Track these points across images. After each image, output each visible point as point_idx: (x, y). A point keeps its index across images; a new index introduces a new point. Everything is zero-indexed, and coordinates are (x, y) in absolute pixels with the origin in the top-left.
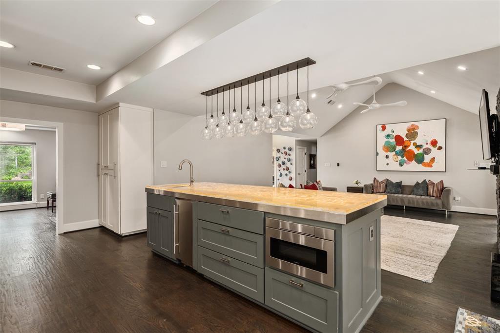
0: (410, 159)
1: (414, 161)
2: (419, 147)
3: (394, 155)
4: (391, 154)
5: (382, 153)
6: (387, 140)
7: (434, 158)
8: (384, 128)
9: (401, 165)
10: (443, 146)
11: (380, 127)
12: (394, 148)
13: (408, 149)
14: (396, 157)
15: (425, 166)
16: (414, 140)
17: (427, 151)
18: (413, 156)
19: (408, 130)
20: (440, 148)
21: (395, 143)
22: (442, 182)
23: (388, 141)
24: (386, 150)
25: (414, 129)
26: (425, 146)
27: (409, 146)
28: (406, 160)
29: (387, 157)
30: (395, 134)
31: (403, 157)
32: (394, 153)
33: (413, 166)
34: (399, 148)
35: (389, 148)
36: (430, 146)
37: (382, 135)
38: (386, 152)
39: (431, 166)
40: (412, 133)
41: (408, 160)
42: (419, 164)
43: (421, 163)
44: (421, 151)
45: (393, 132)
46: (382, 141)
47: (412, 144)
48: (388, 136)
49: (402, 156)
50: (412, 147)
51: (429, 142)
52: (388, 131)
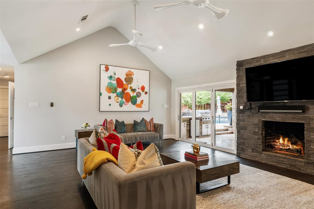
0: (127, 101)
1: (130, 103)
2: (134, 90)
3: (115, 97)
4: (113, 95)
5: (105, 94)
6: (110, 81)
7: (143, 100)
8: (107, 69)
9: (121, 106)
10: (148, 92)
11: (103, 67)
12: (115, 89)
13: (126, 92)
14: (117, 98)
15: (138, 107)
16: (131, 84)
17: (139, 95)
18: (129, 98)
19: (127, 75)
20: (146, 93)
21: (116, 85)
22: (152, 119)
23: (110, 82)
24: (109, 91)
25: (130, 75)
26: (138, 91)
27: (127, 89)
28: (125, 101)
29: (110, 98)
30: (116, 77)
31: (122, 98)
32: (115, 94)
33: (129, 107)
34: (119, 90)
35: (111, 89)
36: (140, 91)
37: (105, 76)
38: (109, 92)
39: (141, 107)
40: (129, 79)
41: (126, 101)
42: (133, 105)
43: (135, 104)
44: (135, 94)
45: (115, 74)
46: (105, 81)
47: (129, 87)
48: (111, 77)
49: (121, 98)
50: (129, 91)
51: (140, 88)
52: (110, 73)
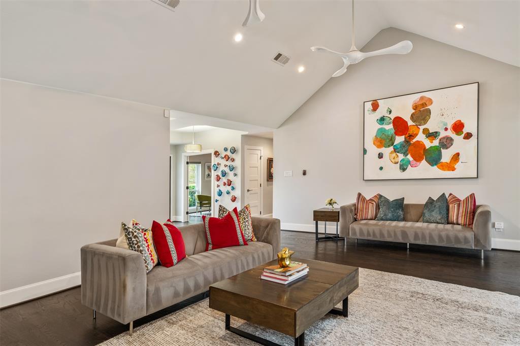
0: (418, 159)
1: (424, 162)
2: (432, 135)
3: (391, 153)
4: (387, 151)
5: (373, 150)
6: (381, 126)
7: (458, 154)
8: (375, 106)
9: (403, 168)
10: (474, 132)
11: (369, 106)
12: (391, 140)
13: (414, 140)
14: (394, 155)
15: (443, 169)
16: (425, 123)
17: (447, 143)
18: (422, 152)
19: (415, 107)
20: (468, 136)
21: (393, 131)
22: (472, 196)
23: (382, 128)
24: (379, 143)
25: (424, 105)
26: (443, 134)
27: (417, 135)
28: (411, 159)
29: (380, 156)
30: (393, 116)
31: (406, 154)
32: (391, 149)
33: (423, 169)
34: (400, 139)
35: (383, 140)
36: (450, 133)
37: (372, 119)
38: (379, 147)
39: (453, 169)
40: (422, 113)
41: (415, 159)
42: (432, 165)
43: (436, 164)
44: (436, 143)
45: (390, 112)
46: (372, 128)
47: (421, 131)
48: (382, 120)
49: (404, 153)
50: (421, 137)
51: (449, 126)
52: (382, 111)
